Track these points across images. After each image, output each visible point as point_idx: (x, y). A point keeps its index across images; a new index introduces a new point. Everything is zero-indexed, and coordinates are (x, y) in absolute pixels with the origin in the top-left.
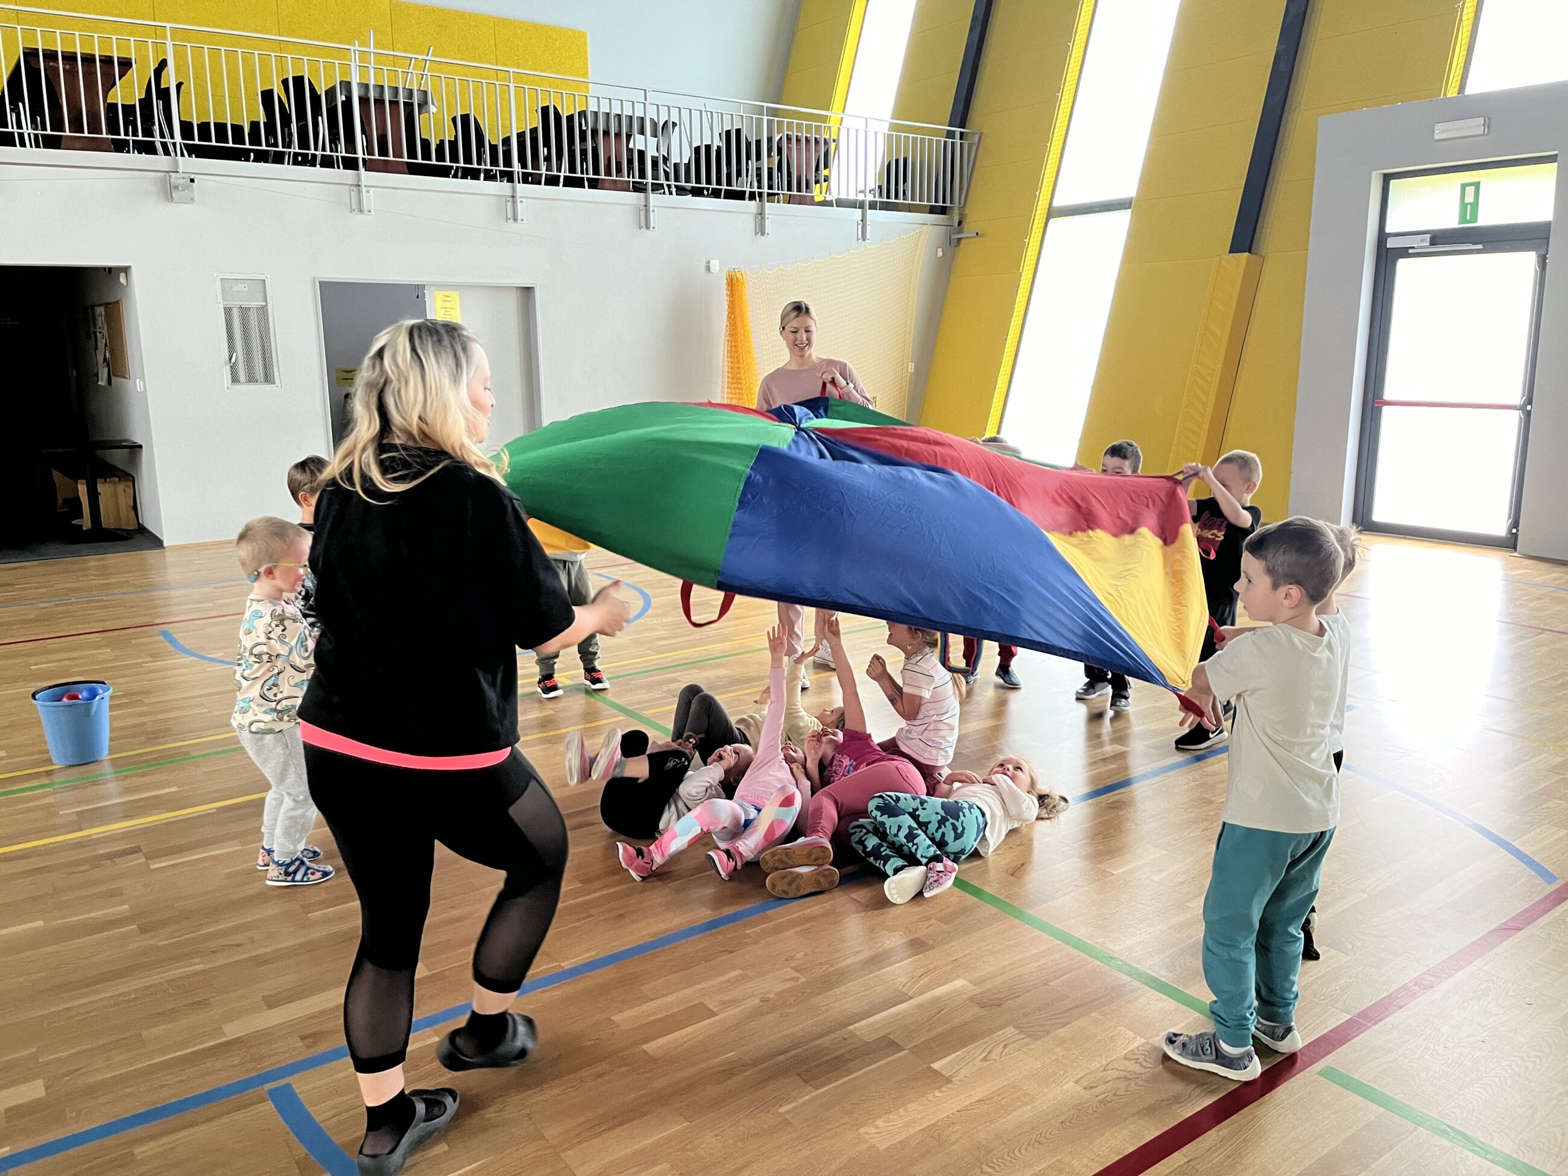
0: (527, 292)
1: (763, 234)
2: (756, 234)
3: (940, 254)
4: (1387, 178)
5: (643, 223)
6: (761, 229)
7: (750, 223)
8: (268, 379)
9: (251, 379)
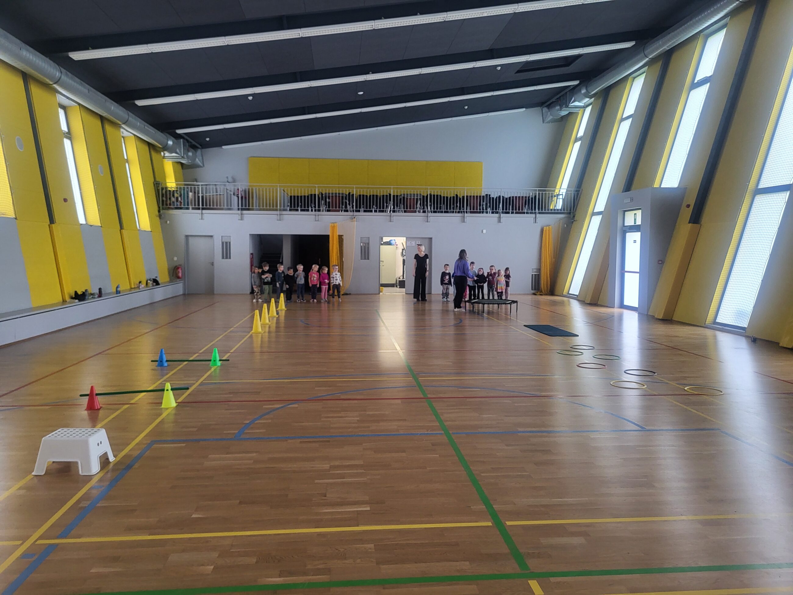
0: (431, 239)
1: (500, 222)
2: (498, 222)
3: (565, 225)
4: (625, 211)
5: (463, 221)
6: (499, 221)
7: (496, 219)
8: (368, 259)
9: (365, 259)
